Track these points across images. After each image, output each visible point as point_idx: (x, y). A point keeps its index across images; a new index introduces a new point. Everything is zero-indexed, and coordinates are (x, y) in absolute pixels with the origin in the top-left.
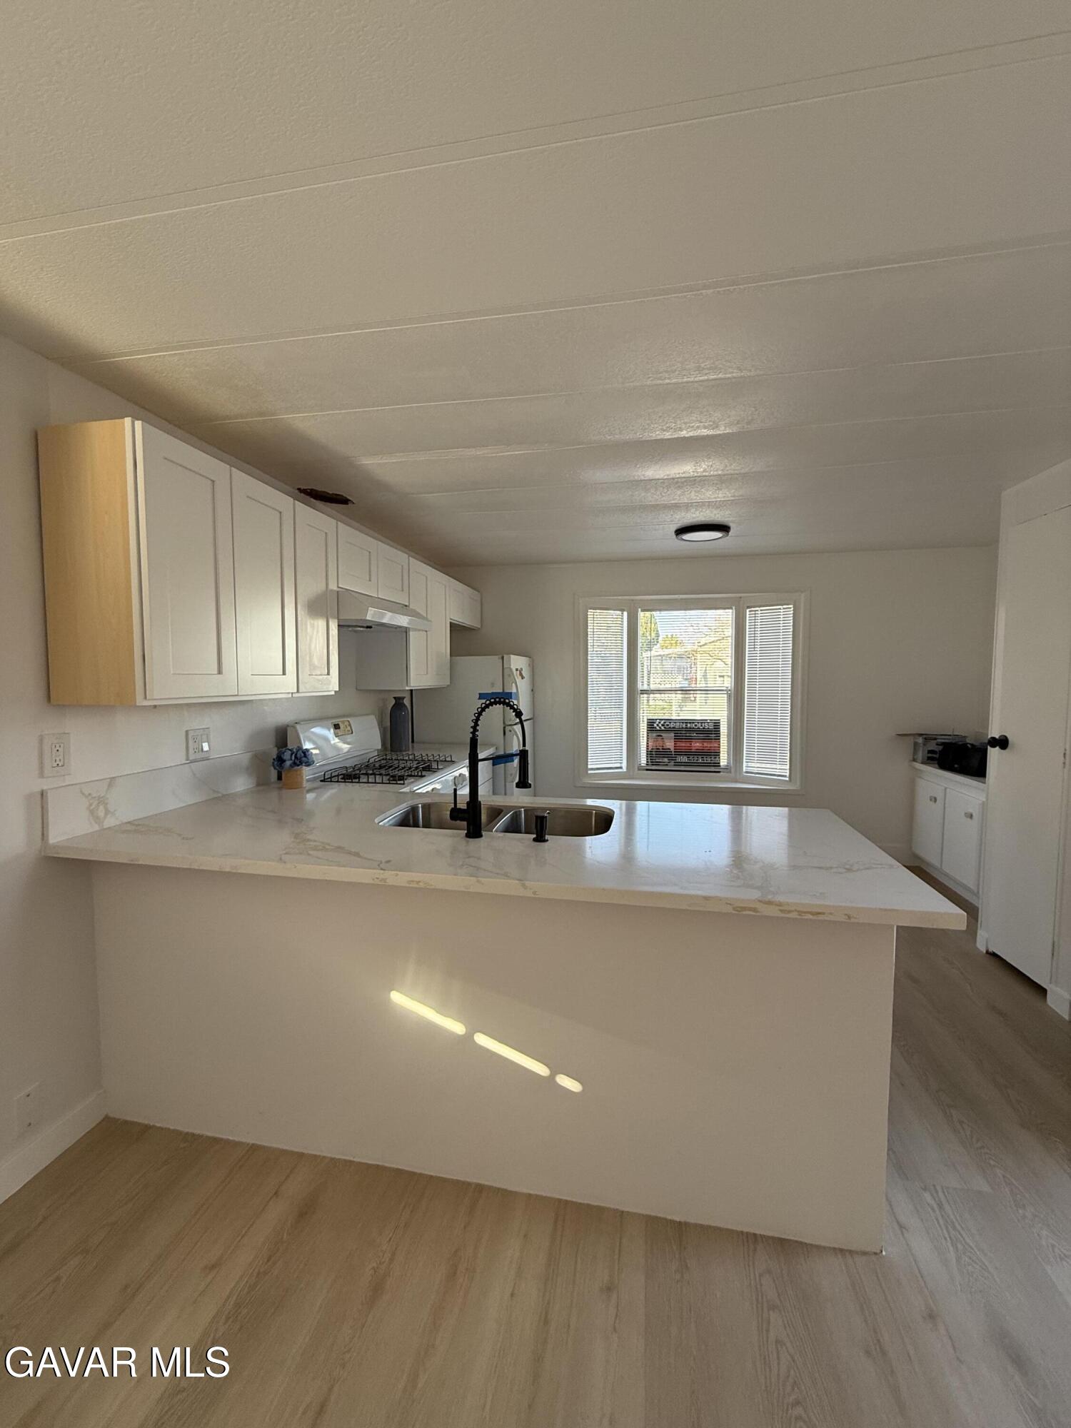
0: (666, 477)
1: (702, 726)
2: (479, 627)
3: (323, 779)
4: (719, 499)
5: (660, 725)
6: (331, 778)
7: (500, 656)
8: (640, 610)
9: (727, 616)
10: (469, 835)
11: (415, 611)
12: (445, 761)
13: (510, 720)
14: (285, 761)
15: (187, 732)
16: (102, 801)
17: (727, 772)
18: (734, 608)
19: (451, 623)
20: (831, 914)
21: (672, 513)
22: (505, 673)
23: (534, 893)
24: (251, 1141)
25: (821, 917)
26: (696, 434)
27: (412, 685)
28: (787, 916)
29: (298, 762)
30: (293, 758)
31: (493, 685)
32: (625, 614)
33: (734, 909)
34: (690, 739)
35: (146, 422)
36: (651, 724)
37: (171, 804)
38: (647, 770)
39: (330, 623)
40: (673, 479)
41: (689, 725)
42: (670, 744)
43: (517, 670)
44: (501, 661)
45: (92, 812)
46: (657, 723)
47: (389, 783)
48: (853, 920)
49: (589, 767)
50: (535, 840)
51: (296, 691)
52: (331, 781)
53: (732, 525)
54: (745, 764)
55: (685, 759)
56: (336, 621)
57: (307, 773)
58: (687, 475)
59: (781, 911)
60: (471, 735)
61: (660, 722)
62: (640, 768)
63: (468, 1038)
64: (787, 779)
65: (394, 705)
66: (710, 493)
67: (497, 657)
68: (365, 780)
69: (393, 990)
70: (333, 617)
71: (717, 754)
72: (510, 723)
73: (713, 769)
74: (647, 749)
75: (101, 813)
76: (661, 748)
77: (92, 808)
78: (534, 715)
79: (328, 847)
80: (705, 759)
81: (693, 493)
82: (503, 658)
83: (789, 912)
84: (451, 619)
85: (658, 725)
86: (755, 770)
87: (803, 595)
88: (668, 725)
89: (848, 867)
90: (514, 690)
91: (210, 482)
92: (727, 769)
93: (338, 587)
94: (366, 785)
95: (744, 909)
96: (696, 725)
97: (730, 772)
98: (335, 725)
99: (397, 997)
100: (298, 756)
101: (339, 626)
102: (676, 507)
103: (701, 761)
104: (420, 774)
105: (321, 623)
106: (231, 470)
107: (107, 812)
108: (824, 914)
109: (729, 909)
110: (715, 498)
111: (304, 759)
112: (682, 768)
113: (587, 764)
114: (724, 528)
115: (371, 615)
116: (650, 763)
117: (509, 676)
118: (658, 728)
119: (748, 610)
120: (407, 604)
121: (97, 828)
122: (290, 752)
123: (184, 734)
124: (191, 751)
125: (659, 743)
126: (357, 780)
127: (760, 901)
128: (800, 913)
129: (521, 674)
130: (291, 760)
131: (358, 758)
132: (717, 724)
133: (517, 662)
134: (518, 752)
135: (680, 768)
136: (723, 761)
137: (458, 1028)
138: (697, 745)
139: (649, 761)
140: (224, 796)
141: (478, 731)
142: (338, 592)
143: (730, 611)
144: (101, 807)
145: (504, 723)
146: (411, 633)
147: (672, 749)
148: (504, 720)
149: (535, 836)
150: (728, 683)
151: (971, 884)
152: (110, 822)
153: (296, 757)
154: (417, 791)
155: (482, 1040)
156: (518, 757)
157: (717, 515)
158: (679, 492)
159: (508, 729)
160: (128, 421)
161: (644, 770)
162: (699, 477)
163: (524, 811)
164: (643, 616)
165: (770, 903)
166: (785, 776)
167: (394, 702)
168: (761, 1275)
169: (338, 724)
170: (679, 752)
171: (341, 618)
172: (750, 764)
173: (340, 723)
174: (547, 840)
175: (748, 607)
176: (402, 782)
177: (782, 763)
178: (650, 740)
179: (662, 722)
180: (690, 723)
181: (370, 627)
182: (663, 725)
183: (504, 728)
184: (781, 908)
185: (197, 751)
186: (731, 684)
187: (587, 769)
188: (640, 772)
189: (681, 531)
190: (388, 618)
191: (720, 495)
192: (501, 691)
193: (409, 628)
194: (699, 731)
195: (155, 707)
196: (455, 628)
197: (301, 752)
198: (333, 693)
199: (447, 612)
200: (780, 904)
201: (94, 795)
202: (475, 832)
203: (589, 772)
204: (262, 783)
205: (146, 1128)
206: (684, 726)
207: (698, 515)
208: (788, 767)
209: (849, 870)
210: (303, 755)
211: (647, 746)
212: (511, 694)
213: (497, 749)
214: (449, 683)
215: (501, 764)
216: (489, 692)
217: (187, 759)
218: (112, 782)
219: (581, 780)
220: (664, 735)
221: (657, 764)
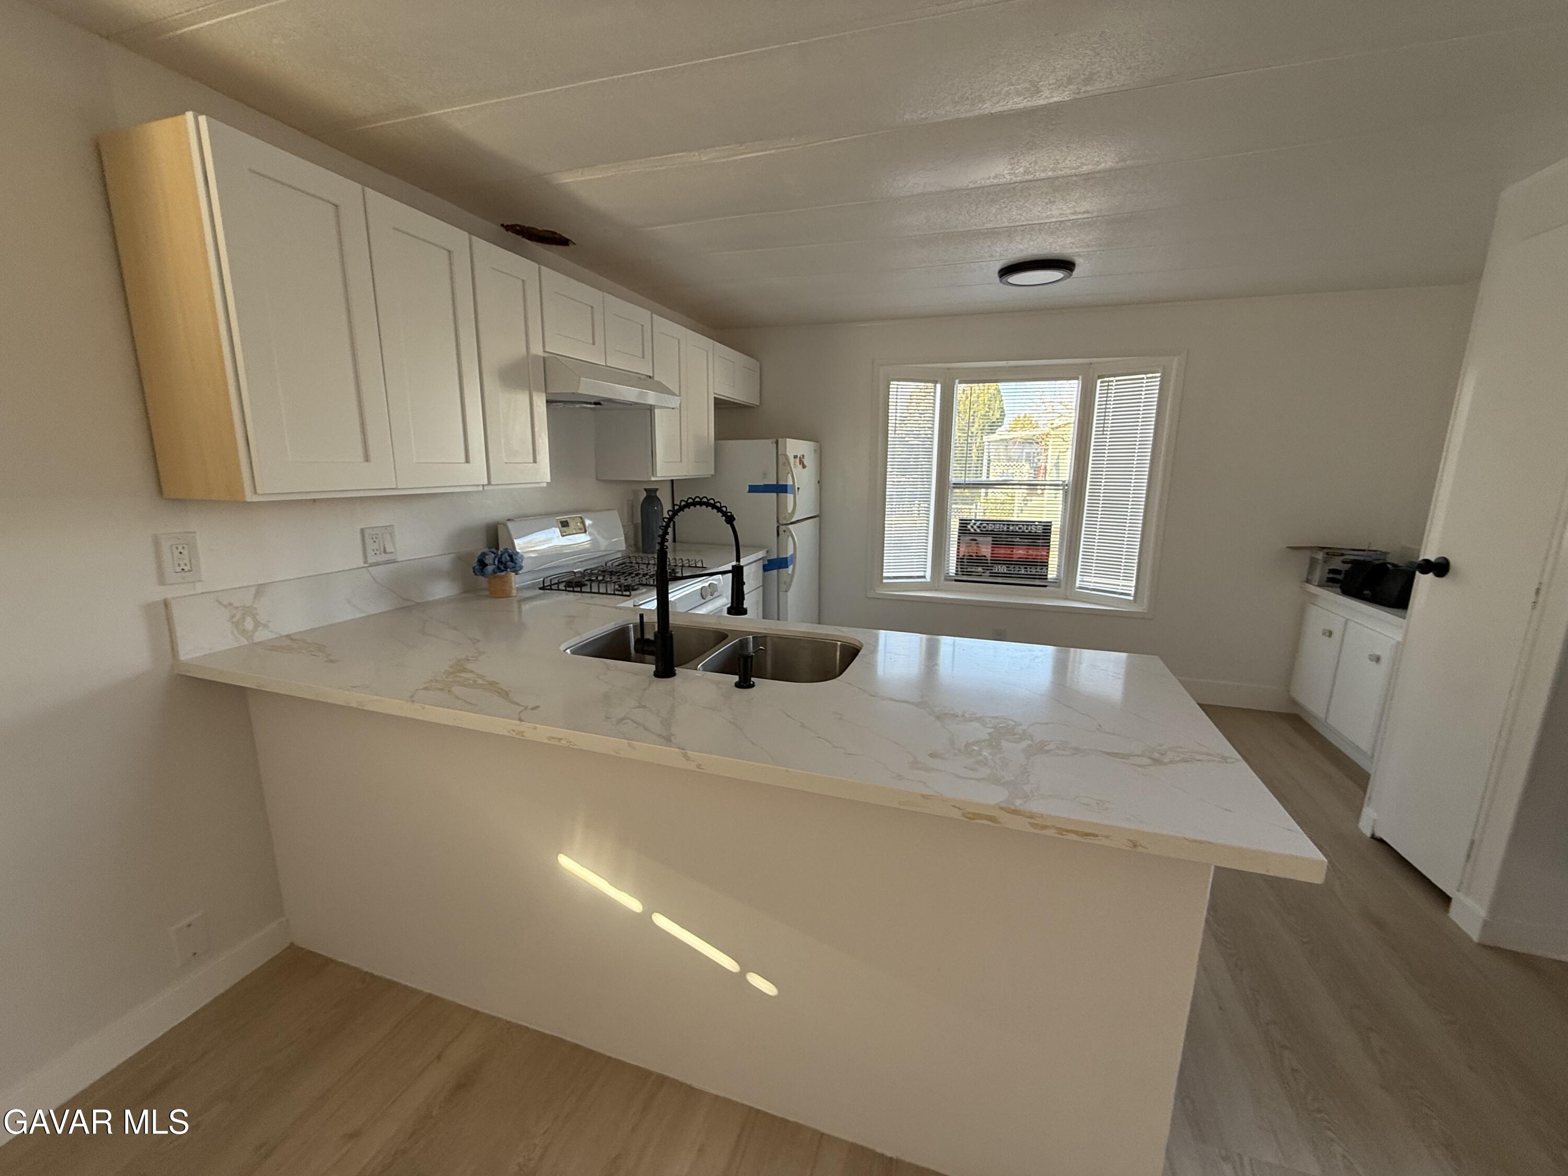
0: (971, 186)
1: (1027, 529)
2: (758, 404)
3: (542, 586)
4: (1054, 220)
5: (975, 527)
6: (550, 585)
7: (774, 440)
8: (957, 381)
9: (1071, 389)
10: (657, 674)
11: (659, 383)
12: (696, 567)
13: (785, 518)
14: (486, 565)
15: (362, 531)
16: (249, 611)
17: (1056, 587)
18: (1080, 377)
19: (715, 398)
20: (1107, 837)
21: (989, 243)
22: (780, 460)
23: (699, 766)
24: (427, 990)
25: (1089, 840)
26: (1006, 108)
27: (658, 475)
28: (1040, 832)
29: (502, 568)
30: (496, 563)
31: (765, 475)
32: (939, 386)
33: (964, 815)
34: (1011, 545)
35: (210, 116)
36: (964, 525)
37: (347, 614)
38: (956, 580)
39: (535, 398)
40: (983, 187)
41: (1011, 528)
42: (986, 550)
43: (795, 457)
44: (775, 445)
45: (236, 624)
46: (972, 524)
47: (614, 594)
48: (1139, 849)
49: (885, 575)
50: (738, 685)
51: (486, 482)
52: (551, 589)
53: (1078, 261)
54: (1079, 578)
55: (1003, 569)
56: (544, 395)
57: (516, 581)
58: (1002, 181)
59: (1033, 825)
61: (975, 524)
62: (948, 578)
63: (645, 916)
64: (1131, 598)
65: (645, 499)
66: (1040, 209)
67: (769, 441)
68: (595, 590)
69: (561, 853)
70: (538, 390)
71: (1045, 564)
72: (785, 522)
73: (1037, 582)
74: (958, 555)
75: (249, 624)
76: (974, 555)
77: (235, 619)
78: (820, 512)
80: (1029, 570)
81: (1014, 208)
82: (777, 443)
83: (1044, 827)
84: (715, 393)
85: (972, 527)
86: (1092, 586)
87: (1176, 358)
88: (984, 527)
89: (1156, 755)
90: (790, 482)
91: (331, 208)
92: (1056, 583)
93: (545, 351)
94: (589, 595)
95: (979, 816)
96: (1020, 528)
97: (1060, 587)
98: (562, 522)
99: (565, 861)
100: (503, 559)
101: (547, 402)
102: (993, 234)
103: (1023, 572)
105: (522, 398)
106: (363, 190)
108: (1096, 836)
109: (957, 814)
110: (1047, 217)
111: (510, 564)
112: (1000, 580)
113: (883, 572)
114: (1065, 265)
115: (590, 387)
116: (959, 573)
117: (785, 464)
118: (972, 530)
119: (1099, 381)
120: (652, 374)
121: (245, 642)
122: (493, 555)
123: (359, 533)
124: (370, 553)
125: (973, 550)
126: (579, 589)
127: (1002, 808)
128: (1061, 831)
129: (801, 462)
130: (495, 565)
131: (596, 561)
132: (1047, 528)
133: (795, 447)
134: (730, 568)
135: (996, 579)
136: (1052, 573)
137: (635, 905)
138: (1020, 552)
139: (959, 569)
140: (418, 604)
142: (544, 359)
143: (1076, 381)
144: (249, 619)
145: (779, 521)
146: (656, 410)
147: (989, 557)
148: (778, 518)
149: (736, 678)
150: (1066, 474)
152: (262, 635)
153: (500, 562)
154: (641, 607)
155: (661, 921)
156: (730, 575)
157: (1054, 245)
158: (993, 210)
159: (782, 528)
160: (189, 115)
161: (952, 580)
162: (1021, 182)
163: (753, 638)
164: (960, 389)
165: (1016, 812)
166: (1129, 595)
167: (645, 494)
169: (567, 522)
170: (996, 561)
171: (550, 391)
172: (1086, 579)
173: (569, 521)
174: (753, 686)
175: (1100, 377)
176: (628, 593)
177: (1127, 578)
178: (961, 545)
179: (978, 523)
180: (1013, 525)
181: (599, 404)
182: (978, 527)
183: (779, 528)
184: (1032, 821)
185: (378, 553)
186: (1070, 477)
187: (882, 578)
188: (946, 582)
189: (1008, 270)
190: (629, 394)
191: (1055, 212)
192: (775, 483)
193: (654, 406)
194: (1022, 535)
195: (314, 500)
196: (720, 404)
197: (506, 555)
198: (545, 485)
199: (711, 382)
200: (1031, 816)
201: (236, 605)
202: (665, 671)
203: (885, 581)
204: (469, 591)
205: (328, 961)
206: (1005, 529)
207: (1026, 246)
208: (1134, 584)
209: (1157, 762)
210: (508, 558)
211: (958, 552)
212: (786, 486)
213: (767, 552)
214: (713, 473)
215: (772, 570)
216: (762, 484)
217: (366, 562)
218: (260, 590)
219: (875, 591)
220: (980, 539)
221: (969, 574)
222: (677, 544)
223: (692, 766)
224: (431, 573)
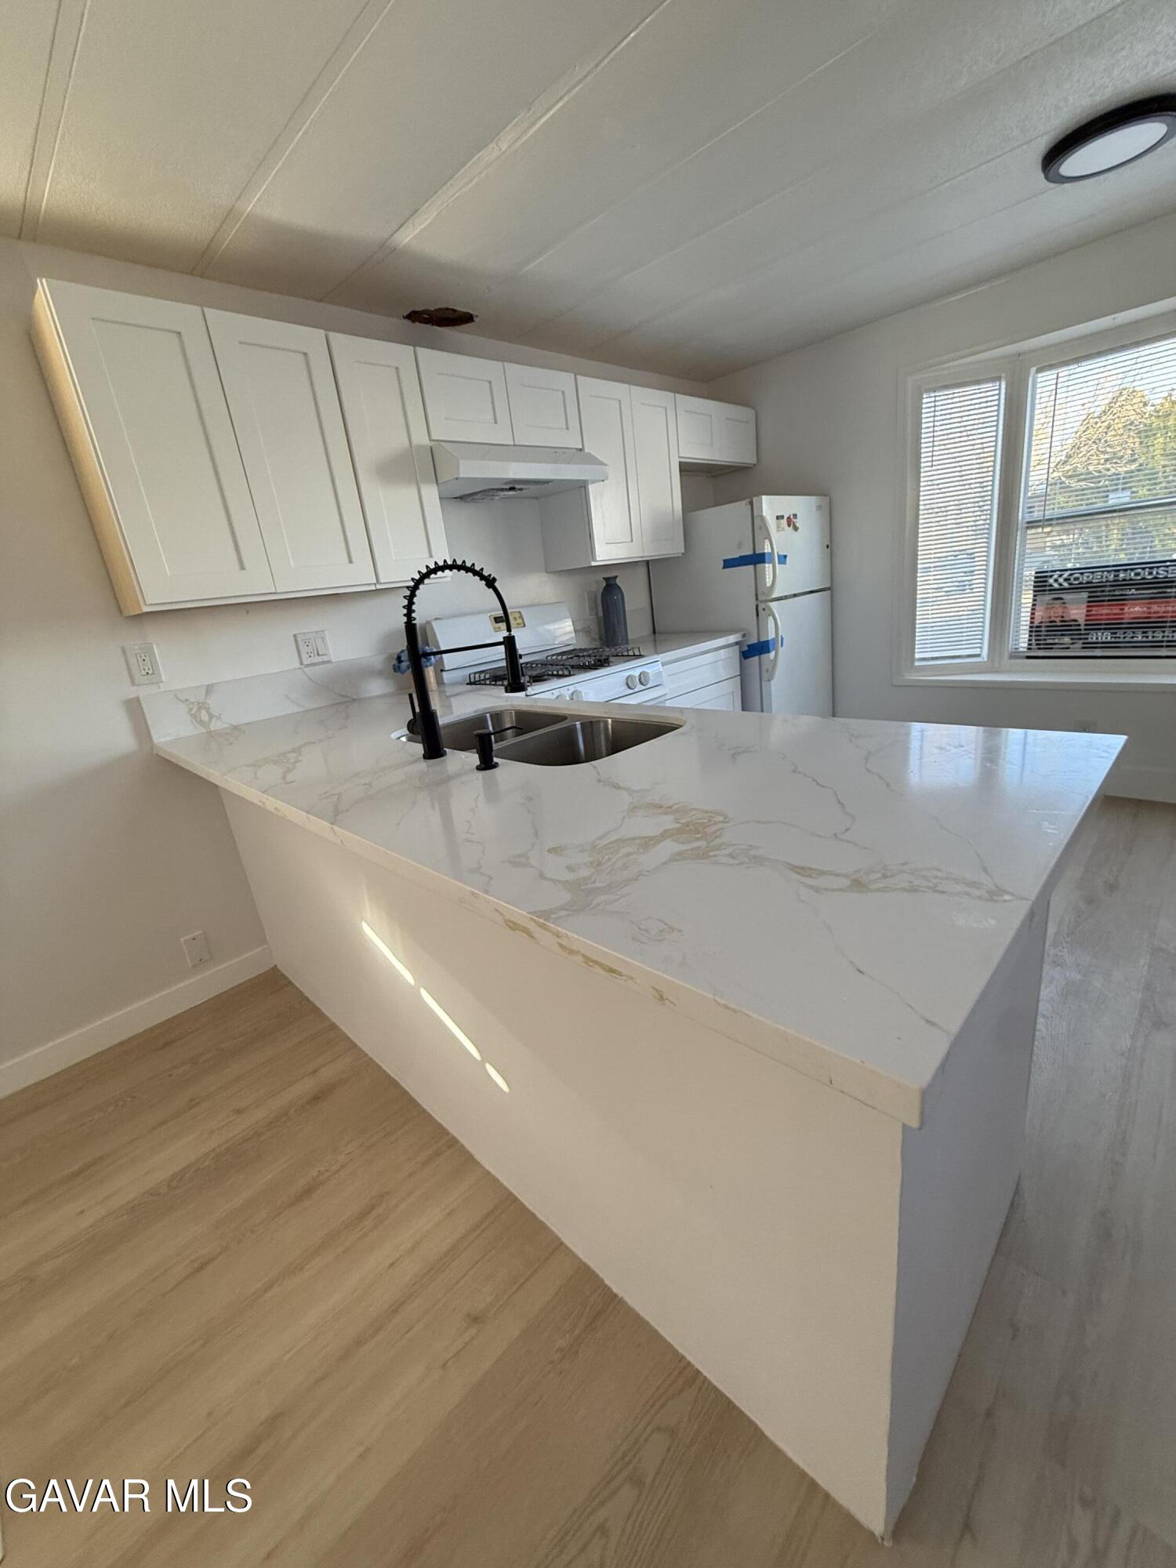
1: (1151, 572)
2: (753, 461)
3: (468, 681)
5: (1061, 580)
6: (484, 680)
7: (748, 500)
10: (424, 755)
11: (588, 455)
13: (764, 594)
14: (402, 662)
15: (295, 636)
16: (201, 706)
19: (683, 464)
20: (631, 978)
22: (756, 526)
27: (598, 559)
28: (567, 955)
31: (740, 545)
32: (1001, 388)
33: (504, 921)
34: (1121, 600)
36: (1042, 579)
38: (1028, 657)
39: (425, 492)
41: (1122, 574)
42: (1077, 610)
43: (780, 518)
44: (748, 506)
45: (194, 716)
46: (1056, 577)
49: (917, 656)
50: (478, 767)
51: (375, 581)
55: (1103, 636)
56: (435, 488)
59: (561, 945)
60: (405, 619)
61: (1060, 575)
62: (1015, 655)
65: (603, 594)
67: (744, 502)
69: (362, 921)
70: (427, 482)
72: (767, 599)
74: (1032, 623)
75: (204, 716)
76: (1058, 620)
77: (193, 712)
78: (833, 584)
80: (1149, 634)
82: (751, 503)
83: (572, 951)
84: (682, 457)
85: (1056, 580)
88: (1077, 579)
89: (871, 878)
90: (767, 550)
91: (174, 337)
93: (431, 440)
95: (517, 926)
96: (1137, 573)
98: (496, 619)
99: (367, 928)
103: (1138, 638)
105: (409, 493)
106: (203, 312)
107: (211, 716)
108: (620, 974)
109: (498, 920)
113: (914, 653)
116: (1034, 647)
117: (760, 528)
118: (1056, 585)
120: (580, 447)
121: (203, 730)
123: (292, 639)
124: (304, 656)
125: (1057, 612)
128: (589, 960)
133: (781, 507)
134: (502, 640)
135: (1094, 652)
137: (409, 978)
138: (1135, 609)
139: (1033, 642)
140: (357, 699)
142: (431, 447)
144: (203, 712)
145: (757, 599)
146: (589, 486)
147: (1081, 621)
148: (756, 595)
152: (217, 725)
159: (761, 606)
161: (1022, 658)
167: (604, 584)
169: (501, 617)
174: (496, 766)
178: (1037, 608)
179: (1066, 575)
180: (1125, 570)
181: (514, 488)
182: (1066, 580)
183: (757, 606)
185: (312, 655)
187: (913, 659)
188: (1013, 661)
192: (751, 553)
193: (588, 481)
194: (1142, 584)
199: (673, 445)
200: (561, 936)
201: (192, 701)
203: (917, 664)
205: (291, 983)
206: (1111, 576)
209: (858, 887)
211: (1032, 618)
212: (764, 554)
213: (744, 636)
214: (682, 551)
215: (754, 656)
216: (737, 556)
217: (301, 664)
218: (209, 689)
219: (903, 676)
220: (1067, 597)
221: (1049, 647)
222: (657, 635)
224: (364, 673)
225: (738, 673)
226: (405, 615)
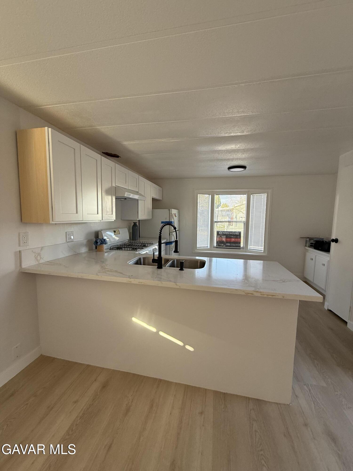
0: (225, 149)
1: (235, 233)
2: (162, 199)
3: (110, 249)
4: (243, 157)
5: (221, 233)
7: (169, 209)
8: (215, 194)
9: (245, 197)
10: (158, 268)
11: (140, 194)
12: (150, 243)
13: (171, 230)
14: (98, 242)
15: (66, 232)
16: (39, 254)
17: (243, 249)
18: (247, 194)
19: (152, 198)
20: (278, 296)
21: (227, 162)
22: (170, 215)
23: (180, 287)
24: (88, 364)
25: (274, 297)
26: (236, 135)
27: (139, 218)
28: (263, 296)
29: (102, 243)
30: (101, 242)
31: (166, 219)
32: (210, 196)
33: (245, 293)
34: (231, 238)
35: (53, 129)
36: (218, 232)
37: (61, 256)
39: (113, 197)
40: (228, 150)
42: (224, 239)
43: (174, 214)
44: (169, 211)
45: (36, 258)
47: (132, 250)
48: (285, 298)
50: (180, 270)
51: (101, 220)
52: (113, 249)
53: (247, 166)
54: (249, 246)
55: (229, 244)
56: (115, 197)
57: (105, 246)
58: (233, 149)
59: (261, 294)
60: (159, 235)
61: (221, 232)
62: (214, 247)
63: (157, 333)
64: (263, 252)
65: (133, 225)
66: (240, 155)
67: (167, 210)
68: (124, 249)
69: (133, 317)
70: (114, 195)
71: (240, 243)
72: (172, 232)
73: (238, 248)
74: (217, 241)
75: (39, 258)
76: (221, 241)
77: (36, 256)
78: (179, 229)
79: (112, 271)
80: (236, 244)
81: (234, 155)
82: (169, 210)
83: (264, 295)
84: (152, 197)
86: (252, 248)
87: (270, 190)
88: (224, 233)
89: (283, 280)
90: (173, 221)
91: (73, 149)
92: (243, 248)
93: (115, 185)
94: (124, 251)
95: (248, 293)
96: (233, 233)
97: (244, 249)
98: (114, 231)
99: (134, 319)
100: (102, 241)
102: (228, 160)
103: (234, 245)
104: (142, 248)
105: (110, 197)
106: (80, 146)
107: (41, 258)
108: (275, 296)
109: (244, 293)
110: (242, 157)
111: (104, 242)
112: (228, 247)
114: (244, 167)
115: (126, 195)
117: (171, 216)
118: (220, 234)
119: (251, 195)
120: (138, 191)
121: (37, 263)
122: (99, 240)
124: (67, 239)
125: (221, 239)
126: (121, 249)
127: (254, 291)
128: (268, 295)
129: (175, 215)
130: (100, 242)
131: (122, 242)
132: (240, 233)
133: (174, 211)
134: (175, 241)
136: (242, 245)
137: (154, 330)
138: (233, 240)
139: (217, 245)
140: (78, 253)
141: (161, 234)
142: (115, 187)
143: (246, 195)
144: (39, 256)
145: (169, 231)
146: (139, 201)
147: (225, 241)
149: (180, 268)
150: (244, 219)
151: (323, 288)
152: (42, 261)
153: (101, 241)
154: (141, 253)
155: (162, 334)
157: (242, 163)
158: (230, 155)
159: (171, 233)
160: (46, 128)
161: (215, 248)
162: (237, 149)
163: (176, 260)
164: (216, 197)
165: (257, 292)
167: (133, 224)
168: (251, 410)
169: (115, 231)
170: (227, 242)
171: (116, 196)
172: (251, 247)
173: (116, 231)
174: (184, 270)
175: (251, 194)
176: (136, 250)
177: (261, 246)
178: (217, 238)
180: (231, 232)
181: (126, 199)
183: (170, 233)
184: (261, 293)
185: (69, 239)
186: (245, 220)
187: (196, 247)
189: (230, 168)
190: (132, 196)
191: (243, 156)
192: (169, 221)
193: (139, 199)
194: (234, 235)
195: (56, 224)
196: (154, 200)
197: (103, 240)
198: (114, 220)
199: (151, 194)
200: (261, 292)
201: (36, 252)
202: (160, 267)
203: (197, 248)
204: (90, 249)
205: (54, 359)
206: (229, 233)
207: (236, 163)
208: (263, 248)
209: (284, 282)
210: (104, 241)
211: (217, 240)
212: (172, 222)
213: (167, 240)
214: (151, 218)
215: (168, 245)
216: (165, 221)
217: (66, 241)
218: (42, 248)
219: (195, 251)
220: (222, 236)
221: (220, 246)
222: (140, 238)
223: (178, 287)
224: (81, 245)
225: (165, 249)
226: (159, 234)
